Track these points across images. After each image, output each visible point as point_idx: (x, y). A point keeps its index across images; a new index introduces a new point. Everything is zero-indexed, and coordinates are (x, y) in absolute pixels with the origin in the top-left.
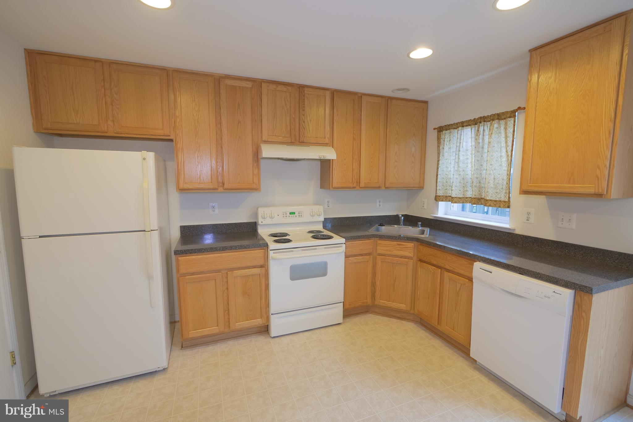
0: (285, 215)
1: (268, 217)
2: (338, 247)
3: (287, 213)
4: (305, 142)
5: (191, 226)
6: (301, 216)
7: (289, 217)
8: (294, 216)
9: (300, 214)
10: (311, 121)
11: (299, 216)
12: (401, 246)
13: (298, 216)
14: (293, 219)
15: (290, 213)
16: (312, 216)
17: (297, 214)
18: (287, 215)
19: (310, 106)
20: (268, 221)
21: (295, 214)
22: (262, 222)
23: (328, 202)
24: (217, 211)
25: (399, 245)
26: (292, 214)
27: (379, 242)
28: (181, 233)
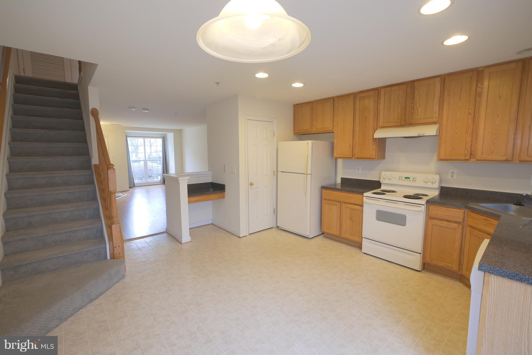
0: (401, 179)
1: (387, 179)
2: (417, 206)
3: (403, 177)
4: (413, 123)
5: (346, 178)
6: (415, 181)
7: (404, 180)
8: (408, 180)
9: (414, 180)
10: (420, 106)
11: (413, 181)
12: (487, 222)
13: (411, 181)
14: (407, 183)
15: (405, 178)
16: (426, 182)
17: (411, 179)
18: (403, 179)
19: (420, 94)
20: (387, 181)
21: (409, 179)
22: (382, 181)
23: (453, 173)
24: (360, 171)
25: (486, 220)
26: (407, 179)
27: (471, 213)
28: (341, 181)
